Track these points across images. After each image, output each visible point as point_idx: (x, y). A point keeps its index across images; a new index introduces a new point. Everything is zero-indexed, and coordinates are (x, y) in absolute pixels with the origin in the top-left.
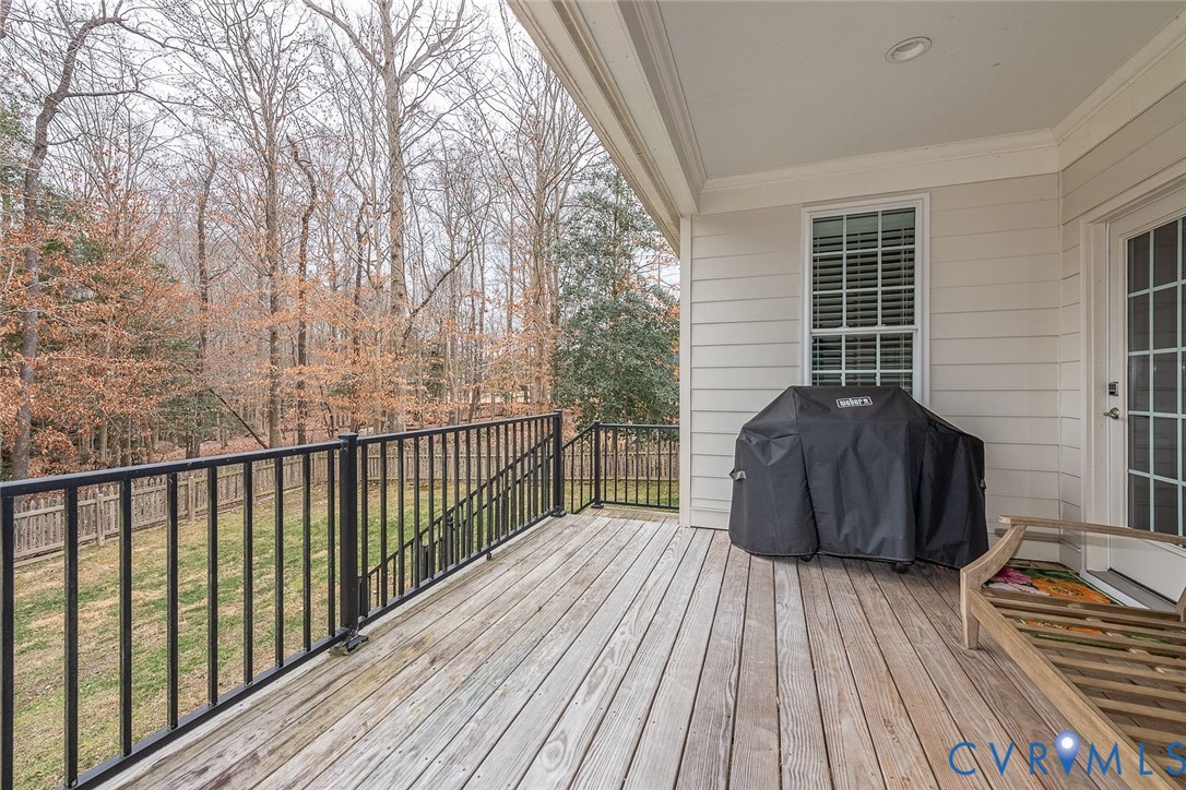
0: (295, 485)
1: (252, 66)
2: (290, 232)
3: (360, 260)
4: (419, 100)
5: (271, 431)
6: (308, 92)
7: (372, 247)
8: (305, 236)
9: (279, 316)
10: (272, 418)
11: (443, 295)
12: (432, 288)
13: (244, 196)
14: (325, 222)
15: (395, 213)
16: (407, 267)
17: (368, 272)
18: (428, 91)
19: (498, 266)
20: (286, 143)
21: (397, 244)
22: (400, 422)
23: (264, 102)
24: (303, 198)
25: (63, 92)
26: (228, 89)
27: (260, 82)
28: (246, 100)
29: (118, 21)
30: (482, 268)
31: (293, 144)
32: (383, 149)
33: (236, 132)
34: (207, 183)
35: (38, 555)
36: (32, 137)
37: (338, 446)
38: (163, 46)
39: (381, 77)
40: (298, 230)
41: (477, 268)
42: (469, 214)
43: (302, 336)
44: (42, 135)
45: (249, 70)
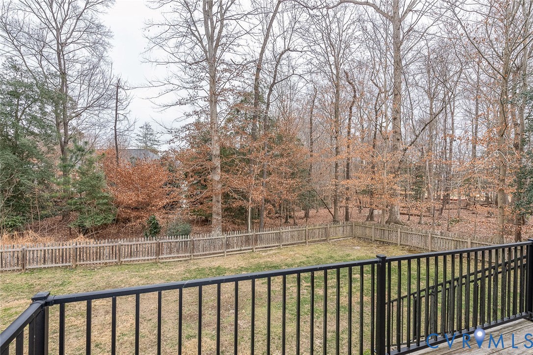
0: (344, 236)
1: (332, 45)
2: (344, 115)
3: (376, 125)
4: (412, 26)
5: (335, 208)
6: (354, 46)
7: (384, 117)
8: (350, 116)
9: (339, 156)
10: (335, 203)
11: (425, 136)
12: (417, 132)
13: (326, 104)
14: (359, 108)
15: (397, 94)
16: (402, 123)
17: (381, 131)
18: (420, 17)
19: (466, 110)
20: (343, 74)
21: (397, 111)
22: (396, 210)
23: (335, 59)
24: (350, 98)
25: (274, 83)
26: (322, 59)
27: (334, 51)
28: (329, 61)
29: (289, 49)
30: (452, 114)
31: (346, 74)
32: (390, 61)
33: (324, 77)
34: (314, 101)
35: (266, 248)
36: (266, 101)
37: (376, 262)
38: (301, 52)
39: (391, 24)
40: (347, 113)
41: (449, 115)
42: (444, 82)
43: (348, 164)
44: (269, 100)
45: (330, 47)
